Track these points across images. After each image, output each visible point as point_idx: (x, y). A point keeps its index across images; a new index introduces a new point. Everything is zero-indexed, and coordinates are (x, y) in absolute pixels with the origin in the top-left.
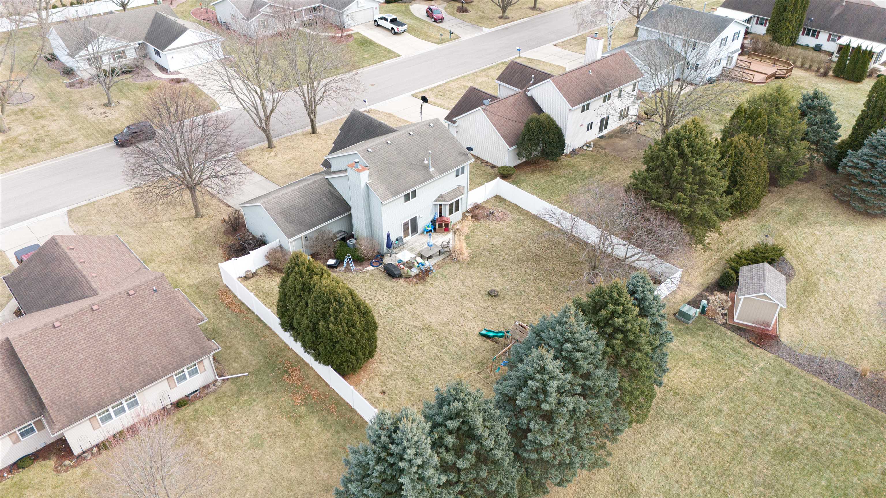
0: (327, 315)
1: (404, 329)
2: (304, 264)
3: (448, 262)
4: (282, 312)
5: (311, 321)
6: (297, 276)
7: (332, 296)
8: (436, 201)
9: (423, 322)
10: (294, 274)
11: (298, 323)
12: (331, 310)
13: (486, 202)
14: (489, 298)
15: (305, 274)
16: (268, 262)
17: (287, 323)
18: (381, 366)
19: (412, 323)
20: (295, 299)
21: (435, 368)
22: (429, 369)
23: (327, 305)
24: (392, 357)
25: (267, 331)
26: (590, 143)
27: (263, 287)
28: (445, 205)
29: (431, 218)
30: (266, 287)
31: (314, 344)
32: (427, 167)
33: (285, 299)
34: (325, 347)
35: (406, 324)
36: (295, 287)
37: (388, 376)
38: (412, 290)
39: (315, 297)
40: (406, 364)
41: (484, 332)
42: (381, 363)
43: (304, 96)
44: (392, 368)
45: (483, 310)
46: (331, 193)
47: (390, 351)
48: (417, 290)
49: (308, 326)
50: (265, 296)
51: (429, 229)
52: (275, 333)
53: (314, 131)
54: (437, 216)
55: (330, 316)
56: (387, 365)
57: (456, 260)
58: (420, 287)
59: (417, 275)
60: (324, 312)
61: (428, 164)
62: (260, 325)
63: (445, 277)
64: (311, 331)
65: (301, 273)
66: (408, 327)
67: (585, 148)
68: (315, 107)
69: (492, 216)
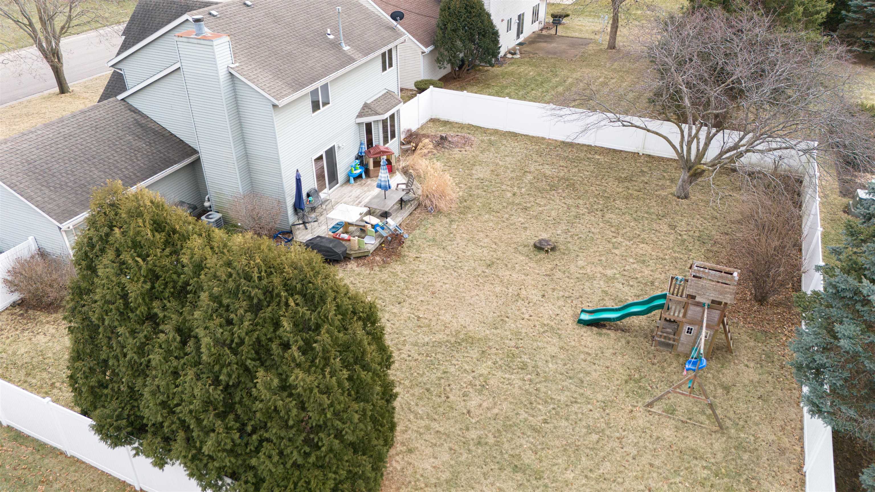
0: (274, 346)
1: (416, 356)
2: (140, 215)
3: (421, 217)
4: (92, 389)
5: (216, 382)
6: (126, 256)
7: (277, 280)
8: (360, 116)
9: (447, 332)
10: (111, 254)
11: (164, 404)
12: (286, 324)
13: (422, 127)
14: (542, 255)
15: (153, 244)
16: (16, 297)
17: (119, 417)
18: (412, 458)
19: (427, 339)
20: (133, 332)
21: (545, 422)
22: (535, 430)
23: (267, 313)
24: (428, 428)
25: (49, 462)
26: (514, 49)
27: (14, 354)
28: (377, 122)
29: (355, 153)
30: (22, 350)
31: (237, 456)
32: (336, 45)
33: (97, 348)
34: (281, 453)
35: (416, 344)
36: (125, 296)
37: (447, 482)
38: (385, 275)
39: (215, 299)
40: (473, 434)
41: (585, 317)
42: (410, 451)
43: (31, 24)
44: (446, 457)
45: (547, 278)
46: (141, 126)
47: (416, 414)
48: (395, 275)
49: (208, 403)
50: (23, 372)
51: (358, 171)
52: (76, 461)
53: (63, 89)
54: (365, 147)
55: (286, 346)
56: (428, 451)
57: (438, 212)
58: (396, 267)
59: (378, 250)
60: (258, 340)
61: (337, 38)
62: (25, 451)
63: (434, 240)
64: (222, 416)
65: (136, 245)
66: (423, 350)
67: (509, 56)
68: (57, 44)
69: (446, 144)
